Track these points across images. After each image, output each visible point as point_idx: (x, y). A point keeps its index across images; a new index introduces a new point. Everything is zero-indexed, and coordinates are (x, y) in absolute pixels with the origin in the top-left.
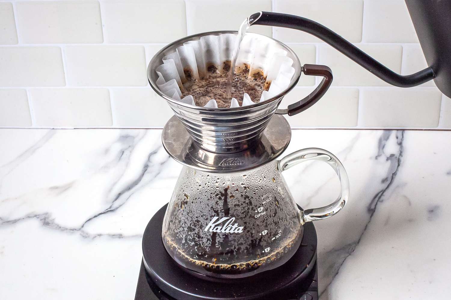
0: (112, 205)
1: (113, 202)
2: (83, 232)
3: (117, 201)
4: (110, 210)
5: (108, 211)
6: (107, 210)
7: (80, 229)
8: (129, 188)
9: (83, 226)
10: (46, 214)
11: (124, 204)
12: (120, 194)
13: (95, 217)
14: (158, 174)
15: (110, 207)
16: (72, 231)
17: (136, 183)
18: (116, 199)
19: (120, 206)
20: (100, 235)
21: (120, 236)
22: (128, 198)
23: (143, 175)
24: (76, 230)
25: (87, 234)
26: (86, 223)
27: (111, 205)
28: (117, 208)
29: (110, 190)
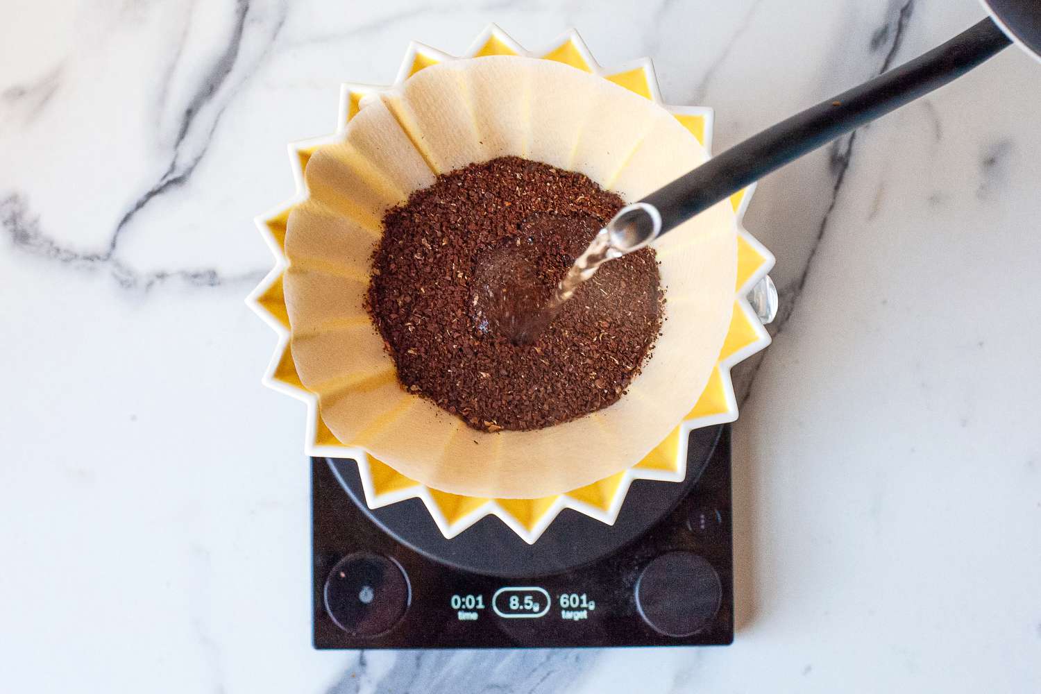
0: (176, 156)
1: (177, 145)
2: (118, 264)
3: (188, 138)
4: (174, 181)
5: (169, 183)
6: (165, 177)
7: (109, 255)
8: (210, 88)
9: (113, 245)
10: (14, 199)
11: (204, 151)
12: (190, 113)
13: (140, 205)
14: (281, 24)
15: (173, 167)
16: (89, 263)
17: (224, 66)
18: (183, 134)
19: (197, 160)
20: (162, 276)
21: (211, 278)
22: (213, 130)
23: (239, 30)
24: (98, 258)
25: (129, 273)
26: (122, 229)
27: (173, 156)
28: (190, 170)
29: (162, 99)
